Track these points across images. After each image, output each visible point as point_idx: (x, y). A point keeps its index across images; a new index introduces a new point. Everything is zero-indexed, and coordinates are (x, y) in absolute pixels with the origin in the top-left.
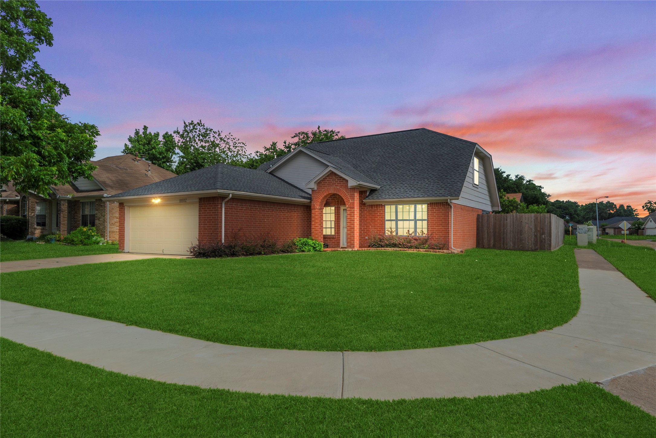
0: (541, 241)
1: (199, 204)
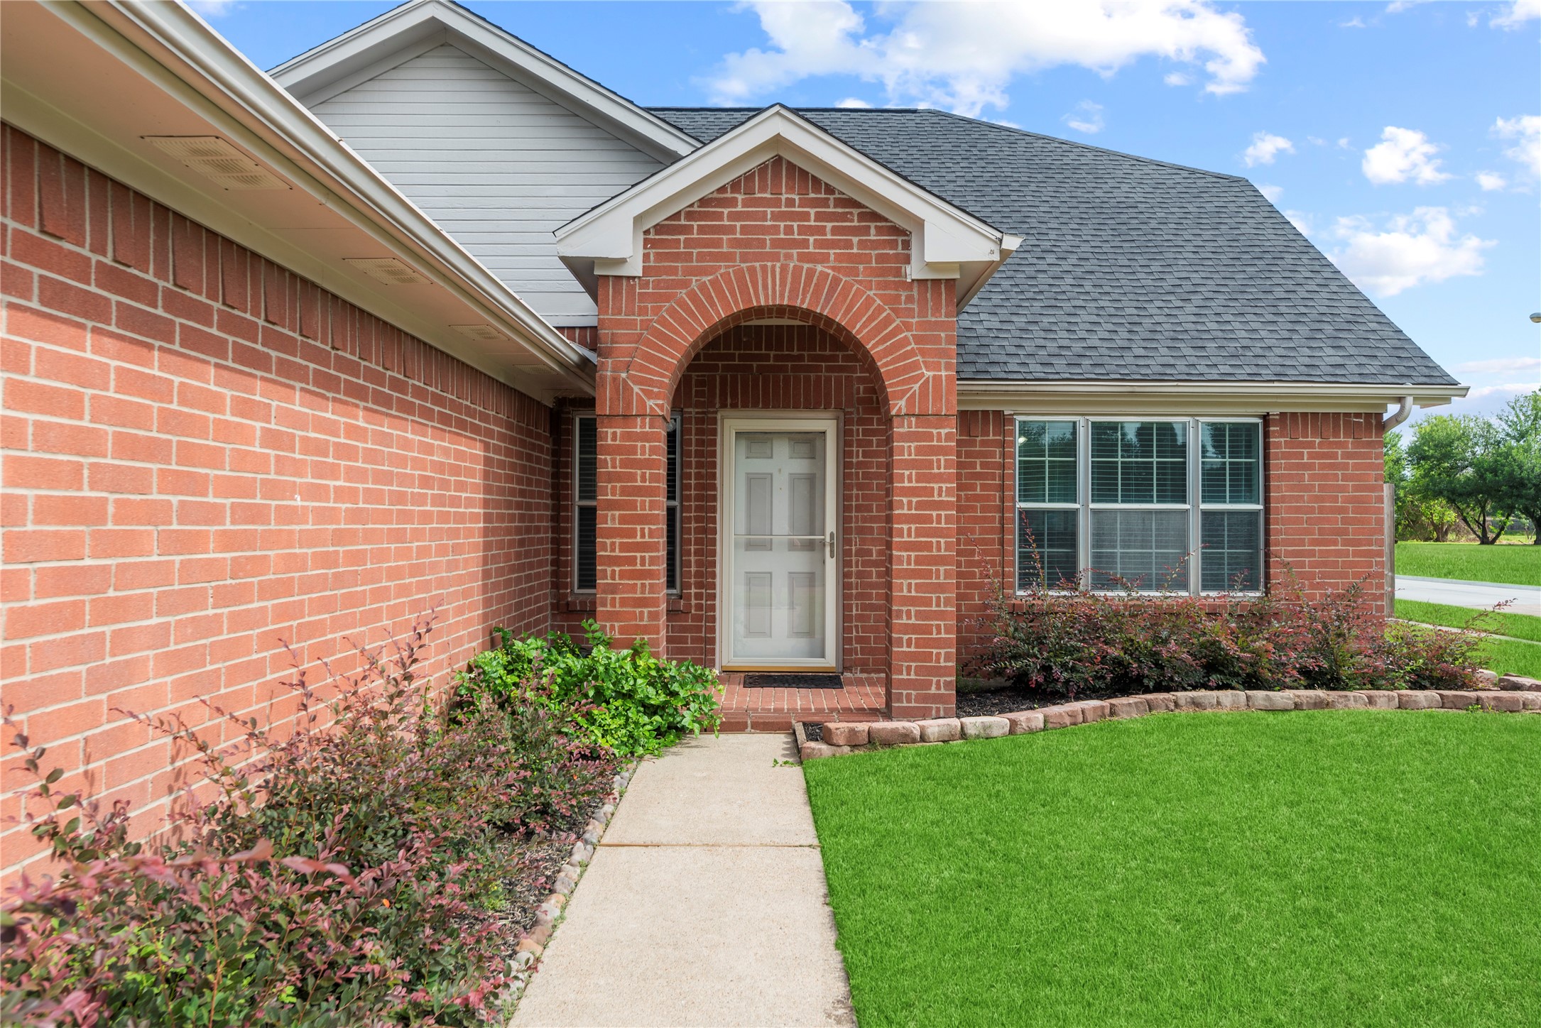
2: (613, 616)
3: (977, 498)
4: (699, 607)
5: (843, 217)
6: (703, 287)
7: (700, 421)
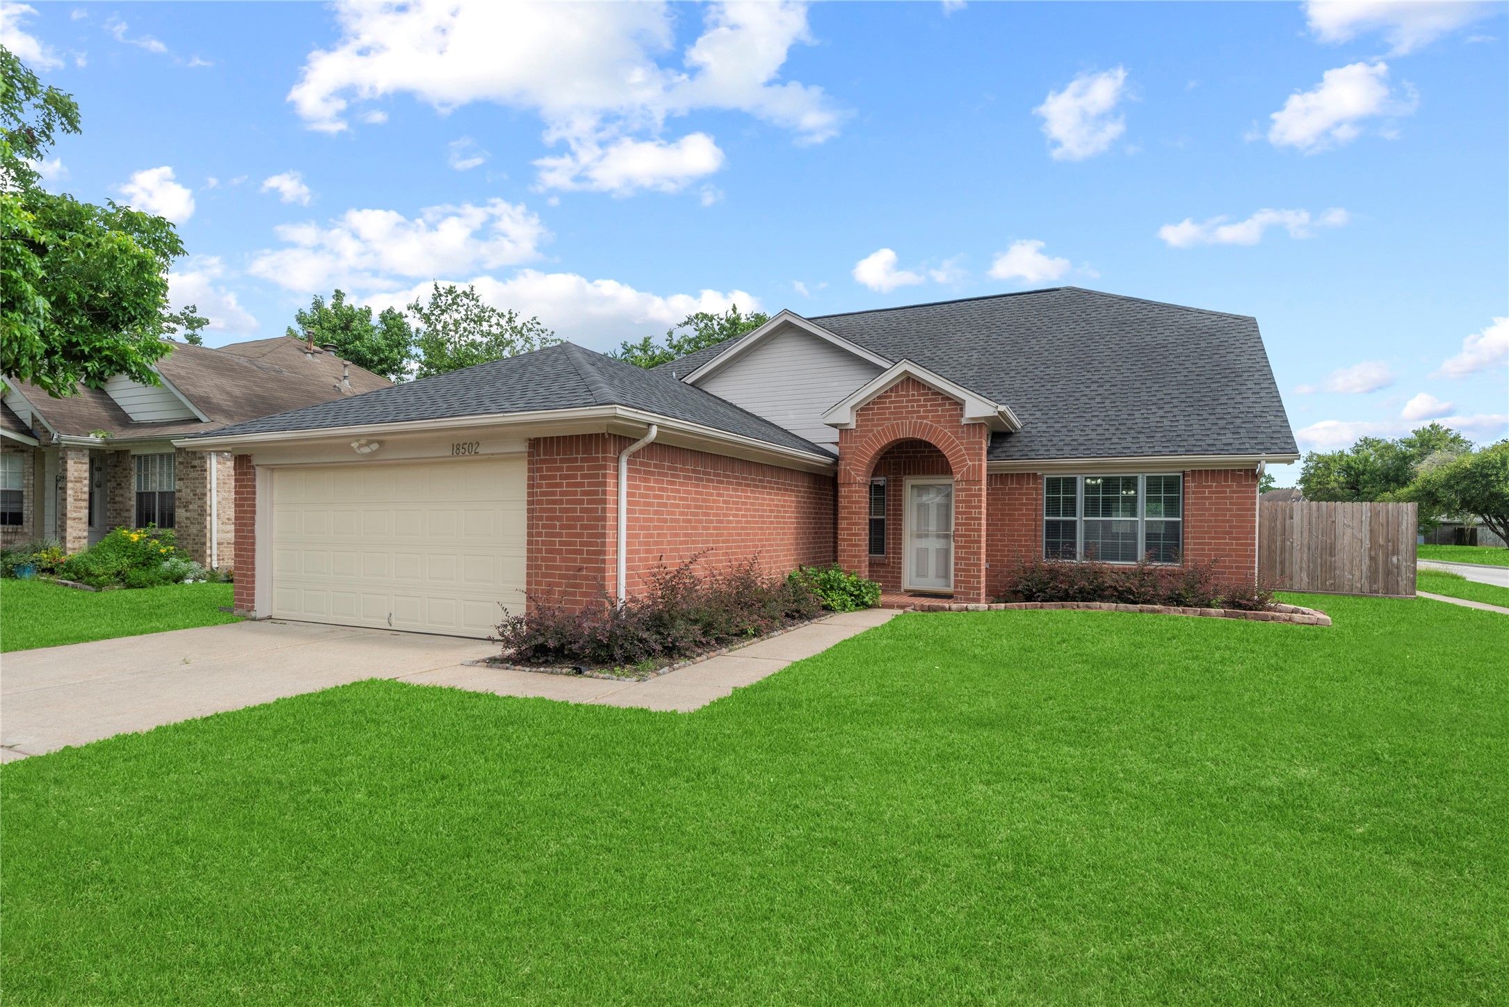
0: (1388, 573)
2: (843, 561)
3: (1023, 515)
4: (894, 563)
5: (935, 400)
6: (878, 432)
7: (895, 481)
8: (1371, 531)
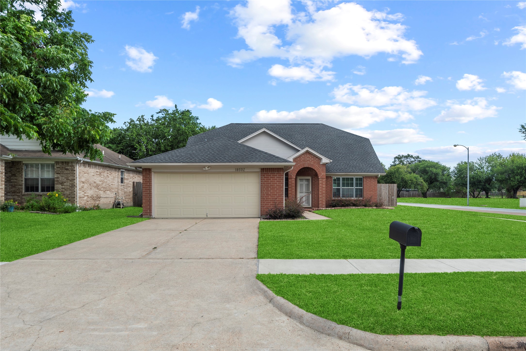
0: (392, 201)
1: (261, 174)
3: (328, 187)
5: (314, 158)
6: (299, 165)
8: (388, 191)
